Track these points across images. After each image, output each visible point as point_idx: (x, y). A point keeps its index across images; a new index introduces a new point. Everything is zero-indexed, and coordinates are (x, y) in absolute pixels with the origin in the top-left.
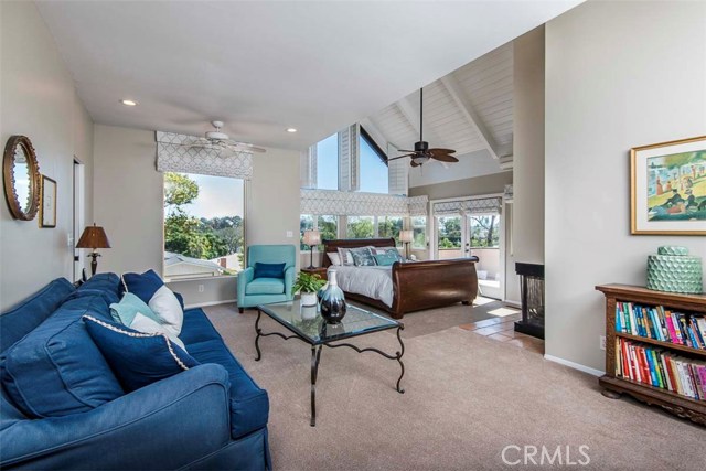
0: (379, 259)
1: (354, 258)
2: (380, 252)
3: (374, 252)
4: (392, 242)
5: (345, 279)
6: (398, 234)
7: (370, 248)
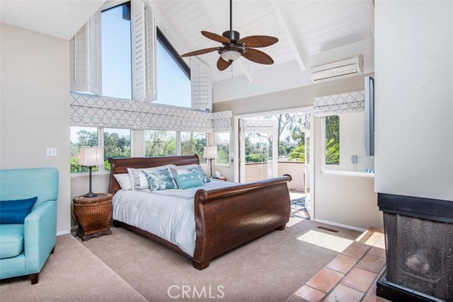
0: (179, 180)
1: (149, 179)
2: (182, 171)
3: (174, 171)
4: (194, 159)
5: (134, 209)
6: (202, 150)
7: (169, 167)
